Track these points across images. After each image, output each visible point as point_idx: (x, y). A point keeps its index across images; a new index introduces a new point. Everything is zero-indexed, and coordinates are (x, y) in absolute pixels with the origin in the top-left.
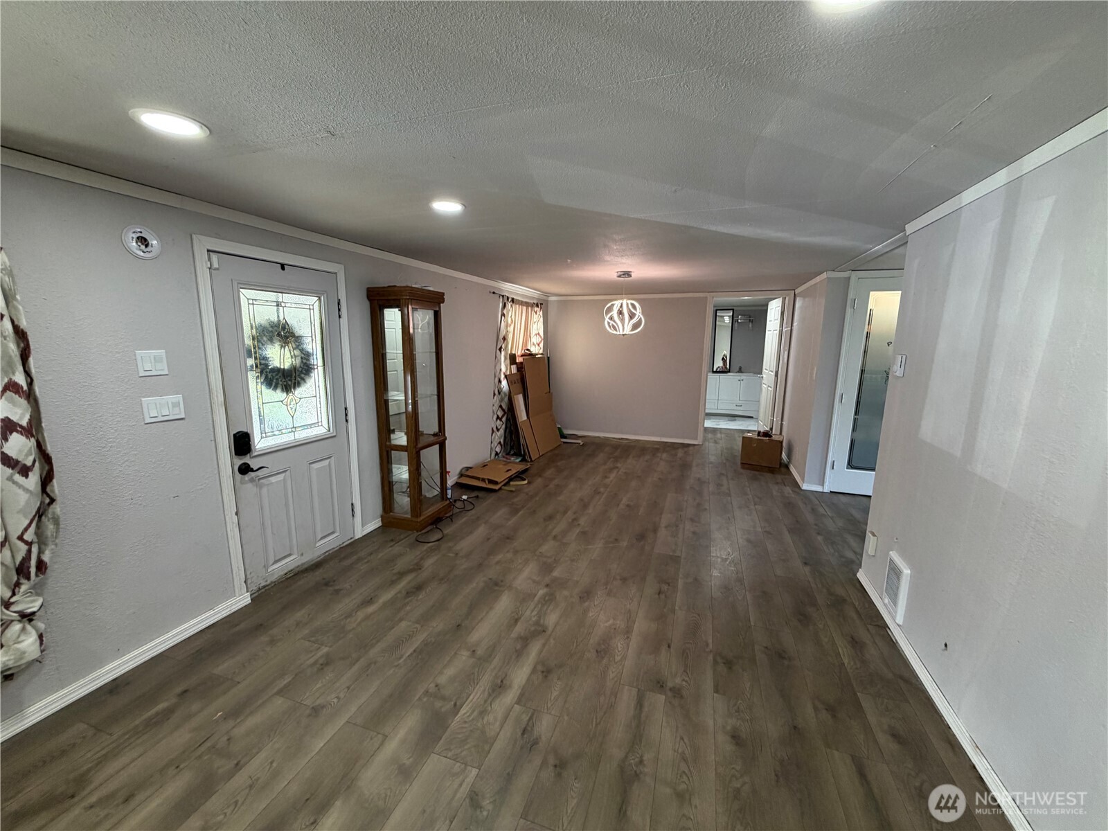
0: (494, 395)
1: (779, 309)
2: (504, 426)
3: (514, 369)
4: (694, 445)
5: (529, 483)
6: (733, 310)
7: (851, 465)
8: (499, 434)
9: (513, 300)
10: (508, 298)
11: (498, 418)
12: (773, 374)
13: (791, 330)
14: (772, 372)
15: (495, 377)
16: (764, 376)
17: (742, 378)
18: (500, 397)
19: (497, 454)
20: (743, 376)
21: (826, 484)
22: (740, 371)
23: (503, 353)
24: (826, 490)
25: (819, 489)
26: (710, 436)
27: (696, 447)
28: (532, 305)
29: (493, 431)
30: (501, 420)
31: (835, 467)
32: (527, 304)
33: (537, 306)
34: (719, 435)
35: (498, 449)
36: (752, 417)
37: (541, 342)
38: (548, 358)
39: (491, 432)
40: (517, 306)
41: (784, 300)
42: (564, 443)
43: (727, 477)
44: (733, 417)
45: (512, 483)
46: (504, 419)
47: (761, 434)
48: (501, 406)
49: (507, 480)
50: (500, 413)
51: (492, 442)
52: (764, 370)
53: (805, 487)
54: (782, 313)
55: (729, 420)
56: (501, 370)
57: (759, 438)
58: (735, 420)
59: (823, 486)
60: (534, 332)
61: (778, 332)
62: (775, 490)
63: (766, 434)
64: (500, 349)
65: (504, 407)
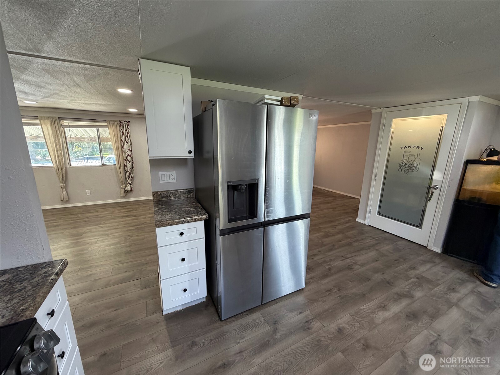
7: (379, 214)
21: (366, 220)
31: (371, 212)
59: (365, 221)
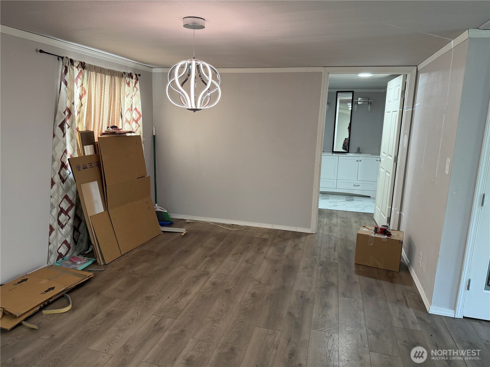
0: (53, 183)
1: (400, 88)
2: (71, 221)
3: (89, 150)
4: (307, 234)
5: (73, 309)
6: (353, 92)
8: (63, 231)
9: (83, 65)
10: (72, 61)
11: (62, 210)
12: (392, 159)
13: (413, 111)
14: (391, 156)
15: (53, 160)
16: (382, 160)
17: (360, 158)
18: (64, 186)
19: (60, 256)
20: (361, 157)
22: (359, 151)
23: (68, 131)
24: (459, 316)
25: (449, 313)
26: (325, 220)
27: (309, 236)
28: (122, 75)
29: (52, 229)
30: (66, 213)
32: (112, 73)
33: (130, 76)
34: (335, 220)
35: (63, 250)
36: (370, 197)
37: (139, 119)
38: (154, 137)
39: (49, 230)
40: (94, 73)
41: (406, 77)
42: (164, 232)
43: (338, 289)
44: (350, 196)
45: (44, 312)
46: (71, 213)
47: (379, 231)
48: (66, 197)
49: (38, 308)
50: (65, 205)
51: (50, 243)
52: (382, 154)
53: (433, 310)
54: (403, 92)
55: (347, 200)
56: (66, 151)
57: (377, 236)
58: (353, 200)
60: (126, 106)
61: (398, 113)
62: (395, 310)
63: (384, 231)
64: (62, 126)
65: (71, 197)
